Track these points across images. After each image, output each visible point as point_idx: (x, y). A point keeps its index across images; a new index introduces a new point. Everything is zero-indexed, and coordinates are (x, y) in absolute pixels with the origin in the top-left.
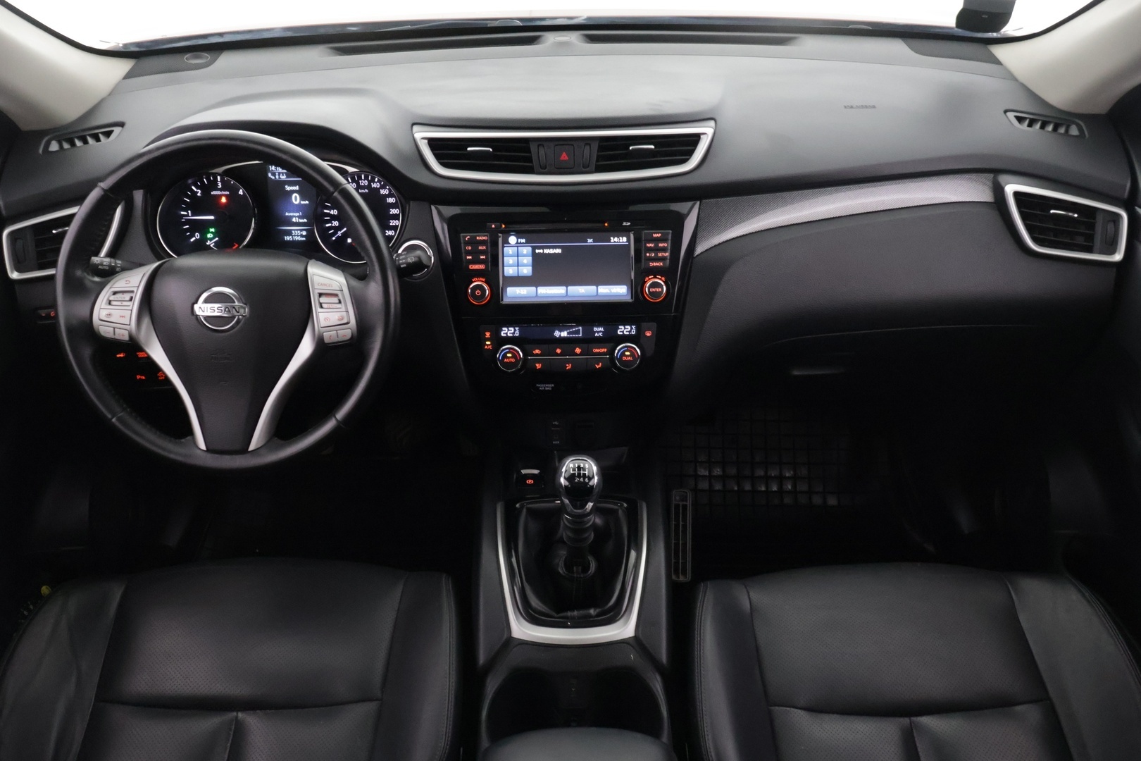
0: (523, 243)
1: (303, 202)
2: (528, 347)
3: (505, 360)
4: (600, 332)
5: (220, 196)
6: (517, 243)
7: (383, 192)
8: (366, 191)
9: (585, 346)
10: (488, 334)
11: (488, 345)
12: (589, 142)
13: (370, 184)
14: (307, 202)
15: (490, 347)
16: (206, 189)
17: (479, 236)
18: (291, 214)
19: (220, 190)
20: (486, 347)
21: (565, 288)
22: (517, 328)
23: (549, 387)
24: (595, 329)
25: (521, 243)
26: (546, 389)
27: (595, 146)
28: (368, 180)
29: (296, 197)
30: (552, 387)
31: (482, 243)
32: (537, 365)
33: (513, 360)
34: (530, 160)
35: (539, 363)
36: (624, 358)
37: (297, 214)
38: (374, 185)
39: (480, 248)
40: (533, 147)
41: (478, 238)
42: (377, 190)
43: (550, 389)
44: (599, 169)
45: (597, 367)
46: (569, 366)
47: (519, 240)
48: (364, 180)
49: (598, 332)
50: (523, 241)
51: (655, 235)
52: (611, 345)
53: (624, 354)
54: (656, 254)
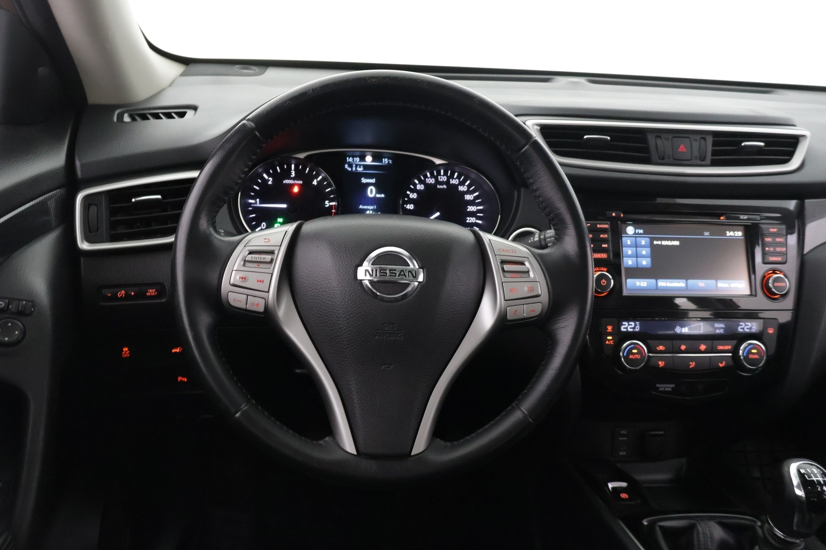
0: (641, 234)
1: (378, 196)
2: (651, 342)
3: (631, 357)
4: (722, 328)
5: (292, 186)
6: (635, 233)
7: (462, 188)
8: (445, 186)
9: (710, 342)
10: (610, 328)
11: (609, 340)
12: (704, 136)
13: (448, 181)
14: (383, 196)
15: (611, 342)
16: (278, 178)
17: (600, 224)
18: (365, 207)
19: (294, 179)
20: (607, 342)
21: (684, 281)
22: (638, 323)
23: (668, 387)
24: (717, 325)
25: (638, 234)
26: (667, 389)
27: (710, 140)
28: (447, 176)
29: (371, 190)
30: (672, 388)
31: (604, 231)
32: (660, 363)
33: (638, 357)
34: (647, 150)
35: (662, 361)
36: (751, 356)
37: (371, 207)
38: (454, 182)
39: (601, 236)
40: (651, 138)
41: (598, 226)
42: (456, 186)
43: (670, 389)
44: (714, 163)
45: (721, 365)
46: (692, 364)
47: (637, 231)
48: (443, 176)
49: (719, 328)
50: (641, 231)
51: (772, 230)
52: (734, 342)
53: (749, 352)
54: (775, 249)
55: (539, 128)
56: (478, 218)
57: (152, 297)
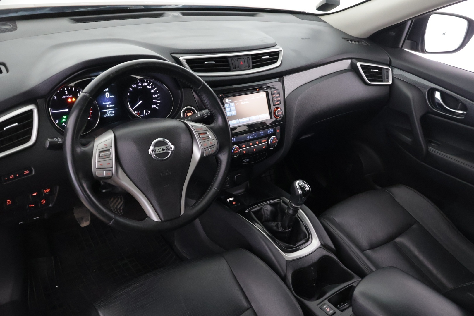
0: (231, 101)
1: (111, 97)
2: (240, 145)
3: (234, 152)
5: (68, 98)
6: (229, 102)
7: (149, 87)
8: (141, 87)
9: (259, 140)
12: (248, 56)
13: (142, 84)
14: (113, 96)
16: (59, 96)
18: (106, 103)
19: (67, 95)
21: (248, 118)
22: (234, 138)
23: (247, 160)
24: (261, 133)
25: (230, 102)
27: (250, 57)
28: (141, 82)
29: (107, 94)
30: (249, 160)
32: (244, 152)
33: (237, 151)
34: (228, 65)
35: (244, 151)
36: (273, 142)
37: (109, 103)
38: (145, 84)
40: (230, 60)
42: (146, 86)
43: (248, 161)
44: (254, 67)
45: (264, 148)
46: (255, 149)
47: (229, 100)
48: (140, 82)
49: (262, 134)
50: (231, 100)
51: (275, 92)
52: (267, 138)
53: (273, 141)
54: (277, 99)
55: (185, 60)
56: (158, 100)
57: (27, 174)
